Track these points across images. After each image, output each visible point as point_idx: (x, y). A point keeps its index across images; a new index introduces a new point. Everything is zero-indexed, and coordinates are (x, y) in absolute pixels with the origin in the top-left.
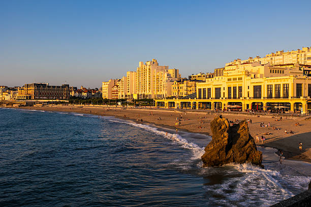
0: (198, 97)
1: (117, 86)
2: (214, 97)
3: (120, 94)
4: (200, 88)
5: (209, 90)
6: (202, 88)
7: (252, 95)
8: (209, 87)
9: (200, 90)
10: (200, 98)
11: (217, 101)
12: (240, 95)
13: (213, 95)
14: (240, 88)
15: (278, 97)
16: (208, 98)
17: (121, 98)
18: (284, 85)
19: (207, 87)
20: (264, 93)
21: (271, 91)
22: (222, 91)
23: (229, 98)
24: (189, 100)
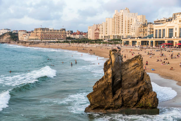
0: (154, 36)
1: (98, 29)
3: (100, 35)
4: (156, 29)
5: (164, 30)
6: (158, 29)
8: (164, 28)
10: (156, 37)
11: (170, 39)
16: (163, 38)
17: (101, 38)
19: (162, 28)
22: (174, 31)
24: (148, 39)
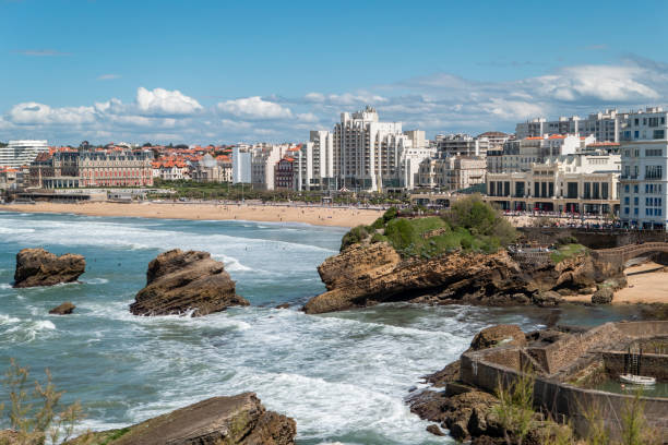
2: (514, 193)
3: (298, 177)
4: (492, 180)
5: (507, 184)
6: (495, 181)
7: (566, 192)
8: (506, 181)
9: (492, 183)
12: (551, 194)
13: (513, 189)
14: (551, 185)
15: (596, 197)
17: (300, 186)
18: (603, 184)
19: (503, 180)
20: (581, 191)
21: (589, 190)
22: (526, 187)
23: (537, 195)
